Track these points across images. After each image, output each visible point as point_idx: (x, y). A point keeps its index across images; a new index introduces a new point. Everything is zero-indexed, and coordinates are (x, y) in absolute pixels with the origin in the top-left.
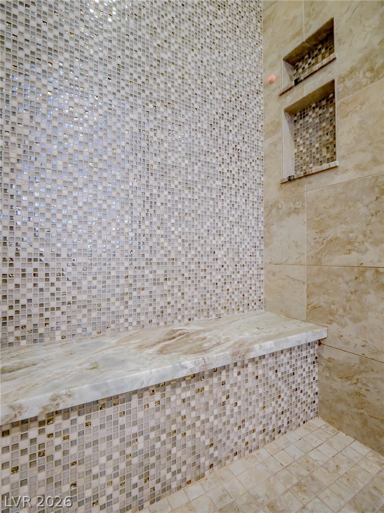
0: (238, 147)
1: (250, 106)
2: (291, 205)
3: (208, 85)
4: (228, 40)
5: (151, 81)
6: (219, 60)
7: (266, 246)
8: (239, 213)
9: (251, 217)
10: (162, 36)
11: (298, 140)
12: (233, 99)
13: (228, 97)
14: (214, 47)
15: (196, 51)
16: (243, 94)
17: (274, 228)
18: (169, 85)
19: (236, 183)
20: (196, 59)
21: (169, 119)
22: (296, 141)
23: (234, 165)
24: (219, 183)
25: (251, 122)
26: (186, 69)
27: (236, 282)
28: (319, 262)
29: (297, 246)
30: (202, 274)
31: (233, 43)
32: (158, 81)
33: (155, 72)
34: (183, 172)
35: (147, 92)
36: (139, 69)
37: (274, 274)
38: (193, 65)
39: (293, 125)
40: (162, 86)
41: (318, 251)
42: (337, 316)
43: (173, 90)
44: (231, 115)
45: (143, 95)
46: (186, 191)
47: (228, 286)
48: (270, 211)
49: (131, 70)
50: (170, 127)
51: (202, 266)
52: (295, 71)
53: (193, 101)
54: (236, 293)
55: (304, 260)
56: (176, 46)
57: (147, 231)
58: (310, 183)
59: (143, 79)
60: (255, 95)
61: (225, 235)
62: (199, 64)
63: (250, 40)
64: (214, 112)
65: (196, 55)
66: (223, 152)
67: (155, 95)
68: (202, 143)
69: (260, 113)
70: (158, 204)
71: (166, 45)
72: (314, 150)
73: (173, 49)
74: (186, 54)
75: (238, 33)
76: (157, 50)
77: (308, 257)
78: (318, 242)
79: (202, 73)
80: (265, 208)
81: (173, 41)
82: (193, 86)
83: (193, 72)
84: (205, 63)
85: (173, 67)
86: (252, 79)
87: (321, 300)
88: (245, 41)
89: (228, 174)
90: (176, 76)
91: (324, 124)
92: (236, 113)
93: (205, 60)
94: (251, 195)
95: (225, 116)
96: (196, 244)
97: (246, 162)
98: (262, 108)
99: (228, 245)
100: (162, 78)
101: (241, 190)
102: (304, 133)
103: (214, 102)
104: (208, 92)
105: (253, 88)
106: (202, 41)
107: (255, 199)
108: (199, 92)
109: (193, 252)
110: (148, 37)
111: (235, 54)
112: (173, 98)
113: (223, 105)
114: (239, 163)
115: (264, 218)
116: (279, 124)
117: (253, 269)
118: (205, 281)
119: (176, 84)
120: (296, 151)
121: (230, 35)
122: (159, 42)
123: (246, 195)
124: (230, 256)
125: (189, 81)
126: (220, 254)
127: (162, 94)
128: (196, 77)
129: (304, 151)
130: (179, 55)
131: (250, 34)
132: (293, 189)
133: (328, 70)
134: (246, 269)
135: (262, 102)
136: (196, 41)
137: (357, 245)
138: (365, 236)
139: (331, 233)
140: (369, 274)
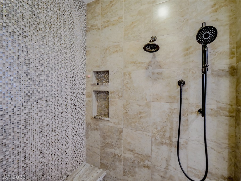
0: (76, 104)
1: (81, 86)
2: (95, 126)
3: (63, 84)
4: (71, 62)
5: (35, 92)
6: (68, 72)
8: (76, 130)
9: (80, 130)
10: (41, 69)
11: (98, 100)
12: (74, 86)
13: (71, 86)
14: (65, 67)
15: (57, 71)
16: (78, 82)
17: (89, 132)
18: (44, 90)
19: (75, 119)
20: (57, 75)
21: (44, 105)
22: (97, 100)
23: (74, 112)
24: (68, 122)
25: (81, 92)
26: (53, 80)
27: (74, 158)
28: (104, 149)
29: (97, 142)
30: (60, 163)
31: (74, 63)
32: (39, 90)
33: (37, 87)
34: (51, 126)
35: (33, 98)
36: (29, 88)
38: (56, 77)
39: (96, 94)
40: (41, 92)
41: (103, 145)
42: (109, 168)
43: (46, 92)
44: (72, 93)
45: (31, 100)
46: (53, 133)
47: (71, 162)
48: (88, 126)
49: (24, 90)
50: (45, 109)
51: (60, 160)
52: (97, 75)
53: (56, 93)
54: (75, 162)
55: (99, 147)
56: (48, 72)
57: (34, 160)
58: (101, 121)
59: (31, 92)
60: (83, 81)
61: (70, 142)
62: (59, 76)
63: (81, 60)
64: (65, 94)
65: (57, 73)
66: (69, 109)
67: (37, 97)
68: (60, 109)
69: (84, 87)
70: (39, 145)
71: (43, 73)
72: (103, 107)
73: (46, 73)
74: (53, 74)
75: (76, 58)
76: (38, 76)
77: (100, 147)
78: (103, 142)
79: (60, 80)
80: (86, 124)
81: (46, 70)
82: (56, 87)
83: (56, 81)
84: (61, 75)
85: (46, 82)
86: (82, 75)
87: (104, 162)
88: (79, 60)
89: (71, 117)
90: (48, 85)
91: (106, 100)
92: (75, 91)
93: (61, 74)
94: (81, 121)
95: (70, 94)
96: (57, 153)
97: (79, 109)
98: (85, 85)
99: (71, 146)
100: (41, 88)
101: (77, 121)
102: (100, 99)
103: (65, 90)
104: (63, 87)
105: (82, 78)
106: (60, 66)
107: (82, 122)
108: (58, 89)
109: (56, 157)
110: (33, 72)
111: (75, 67)
112: (46, 95)
113: (69, 90)
114: (76, 111)
115: (86, 127)
116: (91, 95)
117: (81, 149)
118: (61, 165)
119: (48, 89)
120: (97, 104)
121: (73, 60)
122: (39, 73)
123: (79, 122)
124: (72, 149)
125: (54, 85)
126: (67, 151)
127: (41, 95)
128: (57, 82)
129: (100, 105)
130: (50, 75)
131: (81, 57)
132: (96, 121)
133: (107, 87)
134: (79, 151)
135: (85, 83)
136: (57, 67)
137: (114, 147)
138: (116, 145)
139: (107, 141)
140: (117, 156)
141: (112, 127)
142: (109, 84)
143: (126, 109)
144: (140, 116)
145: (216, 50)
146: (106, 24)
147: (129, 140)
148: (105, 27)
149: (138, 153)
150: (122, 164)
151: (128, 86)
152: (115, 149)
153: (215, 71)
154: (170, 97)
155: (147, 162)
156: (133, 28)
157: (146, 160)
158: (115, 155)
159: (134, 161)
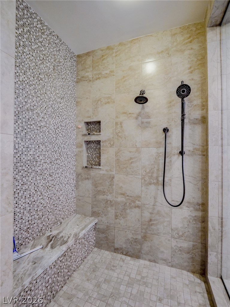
0: (67, 154)
1: (72, 136)
2: (86, 176)
3: (58, 132)
4: (64, 112)
5: (37, 136)
6: (61, 121)
7: (77, 189)
8: (68, 179)
9: (71, 179)
10: (42, 116)
11: (88, 151)
12: (66, 135)
13: (64, 135)
14: (59, 116)
15: (53, 119)
16: (69, 132)
17: (80, 183)
18: (44, 136)
19: (67, 167)
20: (53, 122)
21: (44, 150)
22: (87, 151)
23: (66, 161)
24: (61, 170)
25: (72, 142)
26: (50, 128)
27: (66, 207)
28: (95, 197)
29: (88, 191)
30: (55, 208)
31: (66, 112)
32: (40, 135)
33: (39, 132)
34: (49, 170)
35: (36, 141)
36: (33, 132)
37: (80, 200)
38: (52, 125)
39: (86, 145)
40: (42, 137)
41: (95, 193)
42: (100, 214)
43: (45, 138)
44: (65, 142)
45: (35, 143)
46: (50, 177)
47: (64, 210)
48: (78, 176)
49: (30, 134)
50: (44, 153)
51: (55, 205)
52: (87, 126)
53: (52, 140)
54: (66, 211)
55: (91, 196)
56: (47, 119)
57: (36, 199)
58: (93, 170)
59: (35, 136)
60: (73, 131)
61: (63, 190)
62: (55, 124)
63: (72, 110)
64: (60, 142)
65: (53, 121)
66: (62, 157)
67: (39, 142)
68: (55, 156)
69: (75, 138)
70: (40, 186)
71: (43, 119)
72: (93, 157)
73: (45, 120)
74: (50, 121)
75: (68, 108)
76: (40, 122)
77: (92, 195)
78: (95, 191)
79: (56, 128)
80: (76, 174)
81: (45, 117)
82: (52, 134)
83: (52, 128)
84: (57, 123)
85: (45, 128)
86: (72, 125)
87: (96, 209)
88: (70, 110)
89: (64, 165)
90: (46, 131)
91: (97, 150)
92: (67, 140)
93: (56, 122)
94: (71, 171)
95: (63, 143)
96: (53, 197)
97: (70, 158)
98: (75, 136)
99: (64, 193)
100: (41, 134)
101: (68, 170)
102: (90, 150)
103: (60, 138)
104: (57, 135)
105: (72, 129)
106: (56, 114)
107: (73, 172)
108: (54, 136)
109: (52, 201)
110: (36, 118)
111: (67, 117)
112: (45, 141)
113: (62, 138)
114: (68, 160)
115: (76, 178)
116: (82, 145)
117: (72, 199)
118: (56, 211)
119: (46, 135)
120: (87, 155)
121: (65, 110)
122: (40, 119)
123: (70, 171)
124: (65, 197)
125: (51, 132)
126: (61, 198)
127: (42, 140)
128: (53, 130)
129: (90, 156)
130: (48, 122)
131: (72, 107)
132: (87, 171)
133: (99, 136)
134: (70, 200)
135: (75, 133)
136: (54, 115)
137: (106, 193)
138: (108, 191)
139: (99, 189)
140: (109, 202)
141: (104, 174)
142: (101, 133)
143: (118, 157)
144: (130, 161)
145: (192, 104)
146: (97, 76)
147: (121, 185)
148: (97, 79)
149: (129, 195)
150: (114, 208)
151: (120, 134)
152: (107, 194)
153: (191, 120)
154: (157, 143)
155: (137, 202)
156: (124, 81)
157: (137, 201)
158: (107, 202)
159: (126, 203)
